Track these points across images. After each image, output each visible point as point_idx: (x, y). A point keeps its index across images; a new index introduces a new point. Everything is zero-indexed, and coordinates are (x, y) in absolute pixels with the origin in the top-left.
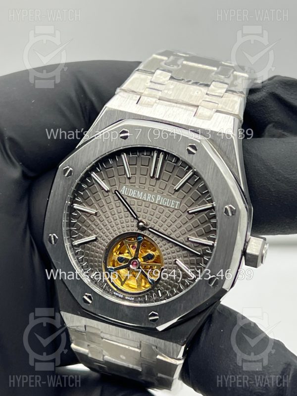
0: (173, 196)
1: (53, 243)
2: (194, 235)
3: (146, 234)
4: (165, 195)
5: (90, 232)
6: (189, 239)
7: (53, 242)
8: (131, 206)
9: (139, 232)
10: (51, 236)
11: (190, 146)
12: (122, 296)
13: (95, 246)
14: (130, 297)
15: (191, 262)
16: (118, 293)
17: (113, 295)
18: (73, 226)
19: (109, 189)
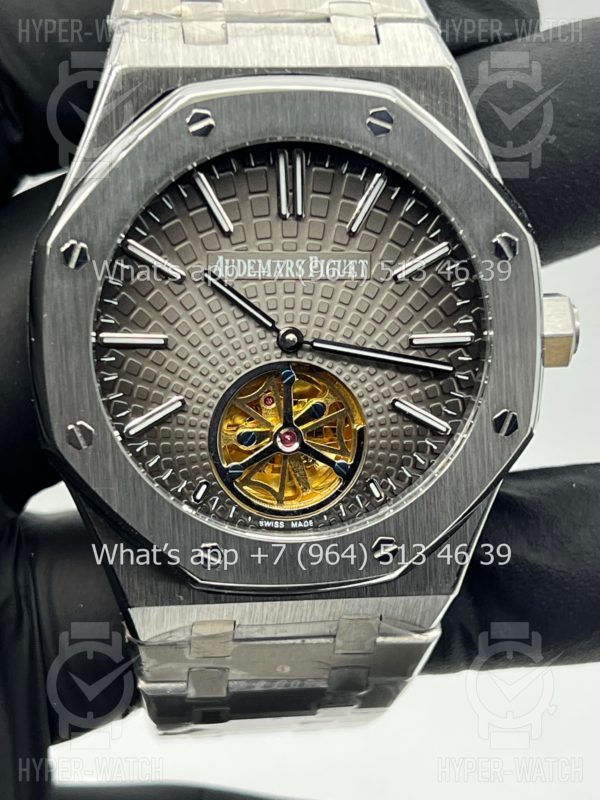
0: (348, 251)
1: (85, 447)
2: (420, 330)
3: (304, 360)
4: (329, 251)
5: (162, 393)
6: (415, 342)
7: (82, 442)
8: (252, 301)
9: (285, 359)
10: (72, 430)
11: (374, 115)
12: (282, 525)
13: (182, 425)
14: (302, 521)
15: (430, 396)
16: (270, 521)
17: (258, 528)
18: (112, 391)
19: (184, 274)
